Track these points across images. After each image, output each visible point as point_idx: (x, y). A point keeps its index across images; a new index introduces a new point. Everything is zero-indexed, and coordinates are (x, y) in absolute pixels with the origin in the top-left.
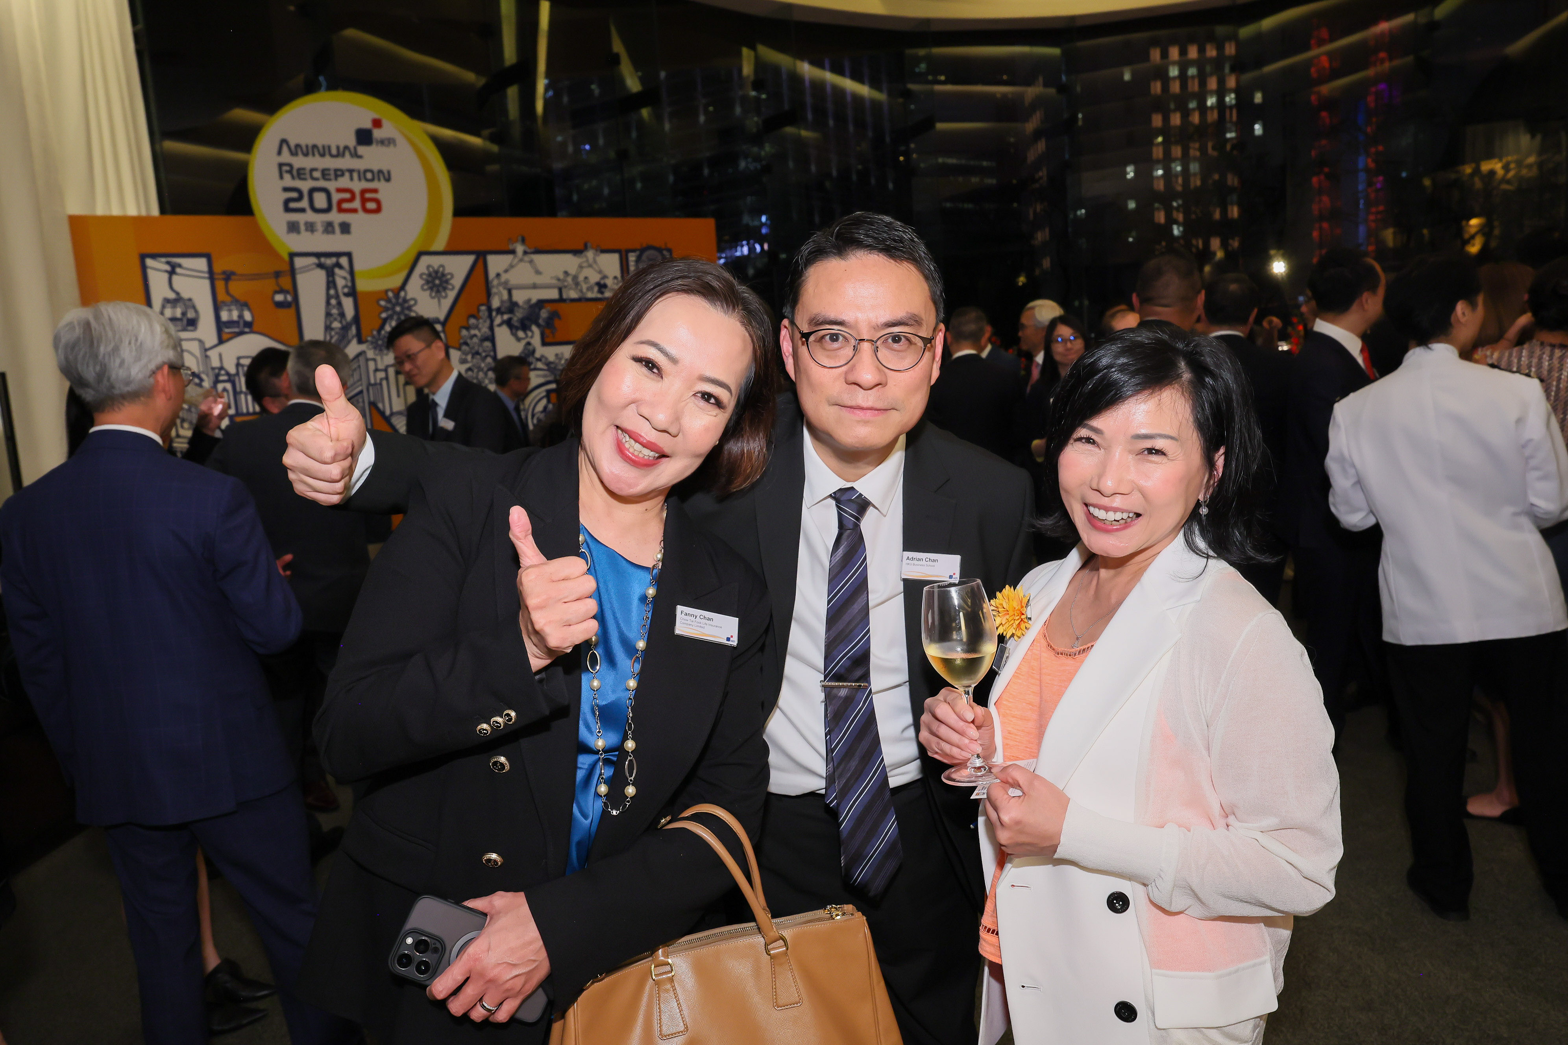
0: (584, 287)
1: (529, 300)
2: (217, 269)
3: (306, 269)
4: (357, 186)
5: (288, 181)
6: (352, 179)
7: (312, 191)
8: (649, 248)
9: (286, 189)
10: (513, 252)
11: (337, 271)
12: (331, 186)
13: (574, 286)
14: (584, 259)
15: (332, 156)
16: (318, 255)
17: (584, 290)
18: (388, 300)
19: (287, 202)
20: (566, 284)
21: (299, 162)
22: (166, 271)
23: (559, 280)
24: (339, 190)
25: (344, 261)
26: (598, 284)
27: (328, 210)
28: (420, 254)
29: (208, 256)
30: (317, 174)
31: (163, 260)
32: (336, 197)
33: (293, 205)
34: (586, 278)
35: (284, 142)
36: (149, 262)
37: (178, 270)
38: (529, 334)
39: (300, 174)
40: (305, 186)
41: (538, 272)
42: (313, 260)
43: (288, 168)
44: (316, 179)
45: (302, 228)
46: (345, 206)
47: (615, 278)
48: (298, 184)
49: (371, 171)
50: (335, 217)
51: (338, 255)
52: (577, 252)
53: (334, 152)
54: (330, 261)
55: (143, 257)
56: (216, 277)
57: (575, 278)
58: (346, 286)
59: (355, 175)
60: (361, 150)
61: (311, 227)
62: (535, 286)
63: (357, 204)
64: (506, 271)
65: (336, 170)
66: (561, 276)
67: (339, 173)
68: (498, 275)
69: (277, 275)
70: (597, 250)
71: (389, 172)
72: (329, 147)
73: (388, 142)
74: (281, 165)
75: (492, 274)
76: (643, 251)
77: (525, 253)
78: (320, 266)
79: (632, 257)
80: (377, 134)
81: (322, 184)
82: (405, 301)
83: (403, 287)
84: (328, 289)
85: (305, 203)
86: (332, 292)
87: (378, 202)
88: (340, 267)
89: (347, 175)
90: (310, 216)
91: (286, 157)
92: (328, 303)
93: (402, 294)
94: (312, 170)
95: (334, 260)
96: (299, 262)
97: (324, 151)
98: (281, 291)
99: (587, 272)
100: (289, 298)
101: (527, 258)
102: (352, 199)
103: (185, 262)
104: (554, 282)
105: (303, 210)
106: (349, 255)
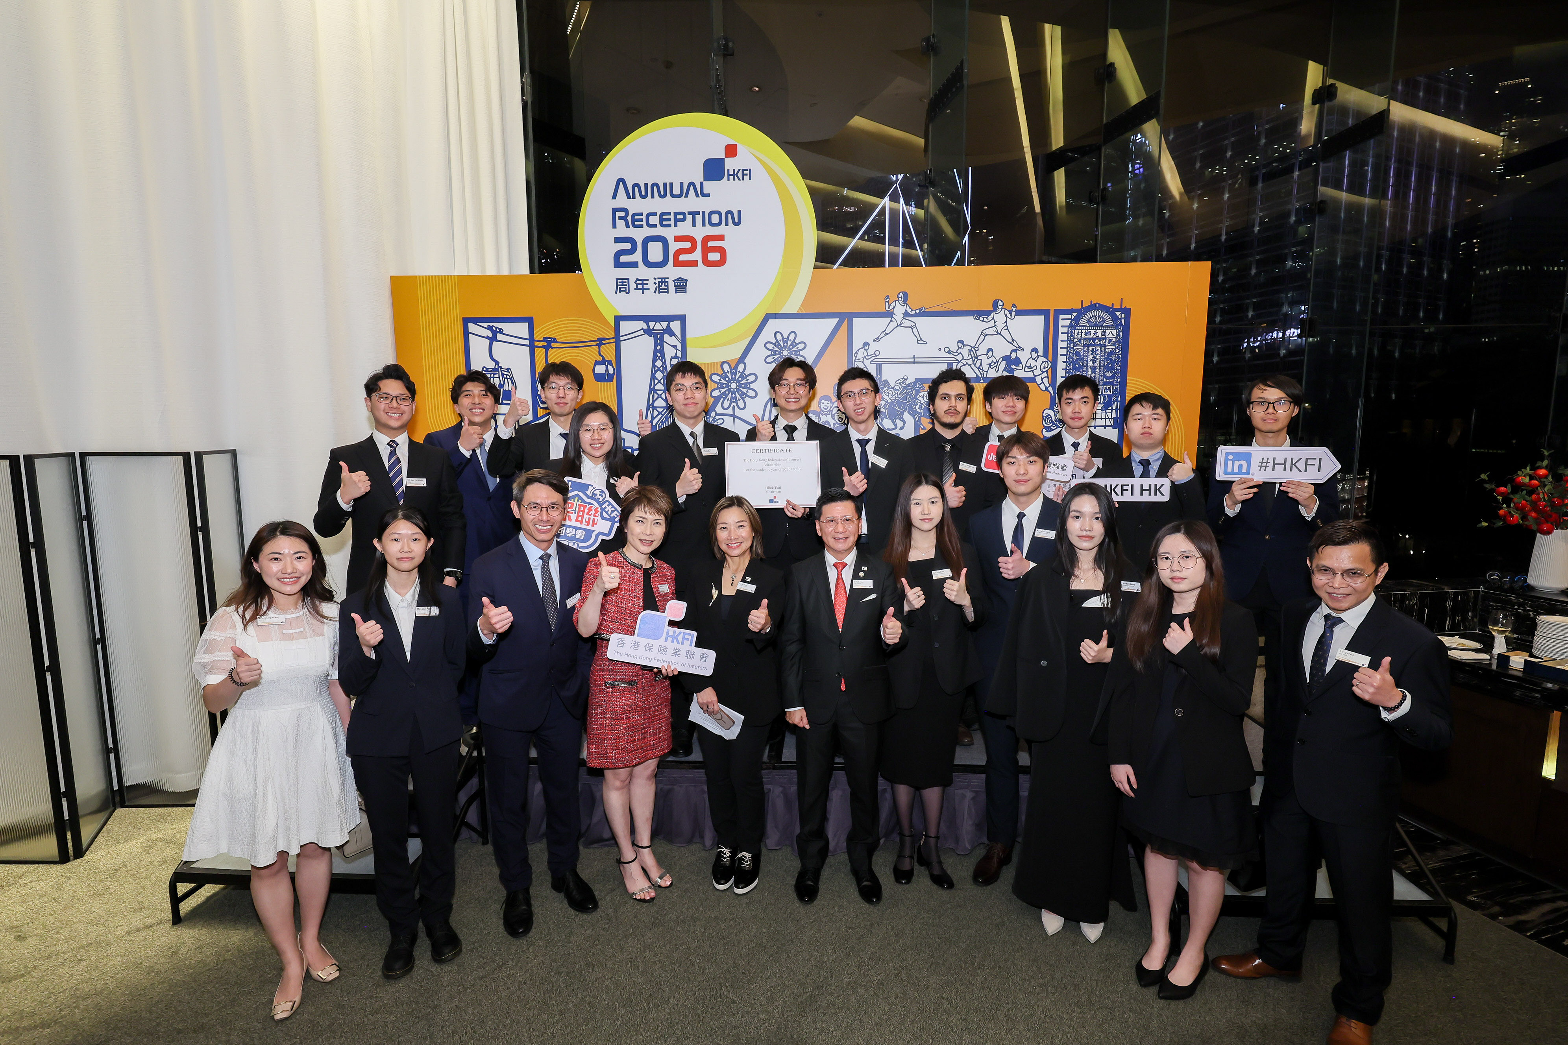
0: (986, 362)
1: (905, 379)
2: (538, 336)
3: (632, 336)
4: (699, 232)
5: (622, 230)
6: (694, 225)
7: (647, 240)
8: (1092, 307)
9: (618, 240)
10: (890, 314)
11: (666, 337)
12: (669, 233)
13: (970, 362)
14: (992, 323)
15: (673, 196)
16: (646, 319)
17: (985, 367)
18: (724, 376)
19: (618, 254)
20: (959, 358)
21: (636, 205)
22: (487, 337)
23: (949, 352)
24: (678, 239)
25: (676, 326)
26: (1005, 358)
27: (663, 264)
28: (768, 317)
29: (530, 321)
30: (654, 220)
31: (486, 325)
32: (674, 247)
33: (623, 259)
34: (990, 350)
35: (621, 181)
36: (472, 327)
37: (499, 337)
38: (900, 424)
39: (635, 221)
40: (639, 235)
41: (921, 341)
42: (642, 325)
43: (622, 214)
44: (655, 226)
45: (633, 286)
46: (683, 257)
47: (1035, 350)
48: (632, 232)
49: (719, 213)
50: (671, 272)
51: (670, 318)
52: (979, 314)
53: (676, 191)
54: (659, 327)
55: (466, 321)
56: (536, 344)
57: (974, 349)
58: (676, 357)
59: (699, 218)
60: (709, 186)
61: (642, 285)
62: (914, 361)
63: (697, 255)
64: (877, 339)
65: (676, 214)
66: (954, 348)
67: (679, 217)
68: (866, 344)
69: (600, 342)
70: (1011, 313)
71: (739, 212)
72: (671, 184)
73: (744, 174)
74: (615, 210)
75: (857, 344)
76: (1082, 312)
77: (906, 315)
78: (648, 332)
79: (1064, 322)
80: (730, 164)
81: (659, 231)
82: (743, 376)
83: (742, 359)
84: (654, 360)
85: (637, 257)
86: (659, 363)
87: (722, 251)
88: (672, 334)
89: (689, 218)
90: (643, 272)
91: (622, 201)
92: (653, 376)
93: (741, 367)
94: (649, 215)
95: (665, 324)
96: (626, 327)
97: (663, 190)
98: (603, 362)
99: (992, 342)
100: (611, 371)
101: (906, 323)
102: (692, 250)
103: (506, 327)
104: (943, 354)
105: (635, 265)
106: (682, 318)
